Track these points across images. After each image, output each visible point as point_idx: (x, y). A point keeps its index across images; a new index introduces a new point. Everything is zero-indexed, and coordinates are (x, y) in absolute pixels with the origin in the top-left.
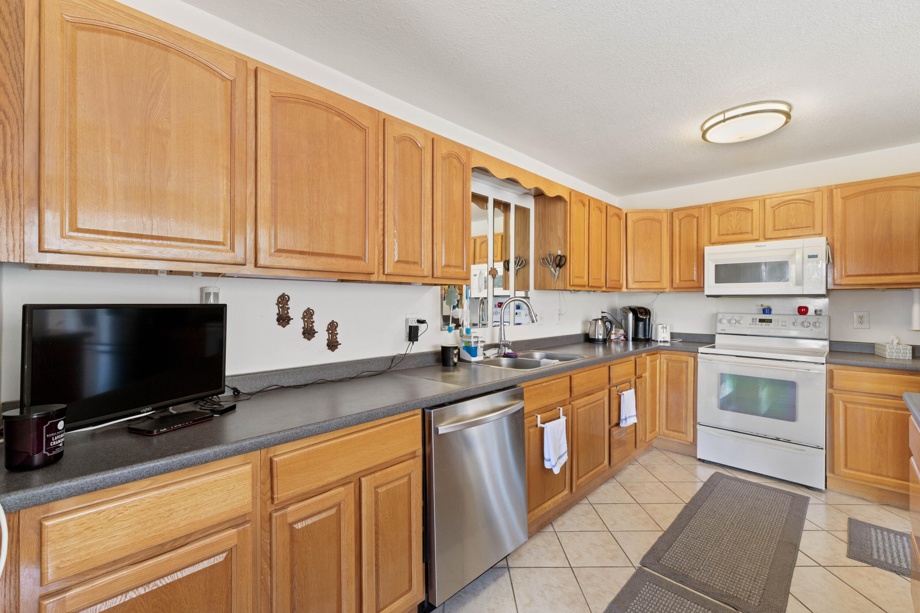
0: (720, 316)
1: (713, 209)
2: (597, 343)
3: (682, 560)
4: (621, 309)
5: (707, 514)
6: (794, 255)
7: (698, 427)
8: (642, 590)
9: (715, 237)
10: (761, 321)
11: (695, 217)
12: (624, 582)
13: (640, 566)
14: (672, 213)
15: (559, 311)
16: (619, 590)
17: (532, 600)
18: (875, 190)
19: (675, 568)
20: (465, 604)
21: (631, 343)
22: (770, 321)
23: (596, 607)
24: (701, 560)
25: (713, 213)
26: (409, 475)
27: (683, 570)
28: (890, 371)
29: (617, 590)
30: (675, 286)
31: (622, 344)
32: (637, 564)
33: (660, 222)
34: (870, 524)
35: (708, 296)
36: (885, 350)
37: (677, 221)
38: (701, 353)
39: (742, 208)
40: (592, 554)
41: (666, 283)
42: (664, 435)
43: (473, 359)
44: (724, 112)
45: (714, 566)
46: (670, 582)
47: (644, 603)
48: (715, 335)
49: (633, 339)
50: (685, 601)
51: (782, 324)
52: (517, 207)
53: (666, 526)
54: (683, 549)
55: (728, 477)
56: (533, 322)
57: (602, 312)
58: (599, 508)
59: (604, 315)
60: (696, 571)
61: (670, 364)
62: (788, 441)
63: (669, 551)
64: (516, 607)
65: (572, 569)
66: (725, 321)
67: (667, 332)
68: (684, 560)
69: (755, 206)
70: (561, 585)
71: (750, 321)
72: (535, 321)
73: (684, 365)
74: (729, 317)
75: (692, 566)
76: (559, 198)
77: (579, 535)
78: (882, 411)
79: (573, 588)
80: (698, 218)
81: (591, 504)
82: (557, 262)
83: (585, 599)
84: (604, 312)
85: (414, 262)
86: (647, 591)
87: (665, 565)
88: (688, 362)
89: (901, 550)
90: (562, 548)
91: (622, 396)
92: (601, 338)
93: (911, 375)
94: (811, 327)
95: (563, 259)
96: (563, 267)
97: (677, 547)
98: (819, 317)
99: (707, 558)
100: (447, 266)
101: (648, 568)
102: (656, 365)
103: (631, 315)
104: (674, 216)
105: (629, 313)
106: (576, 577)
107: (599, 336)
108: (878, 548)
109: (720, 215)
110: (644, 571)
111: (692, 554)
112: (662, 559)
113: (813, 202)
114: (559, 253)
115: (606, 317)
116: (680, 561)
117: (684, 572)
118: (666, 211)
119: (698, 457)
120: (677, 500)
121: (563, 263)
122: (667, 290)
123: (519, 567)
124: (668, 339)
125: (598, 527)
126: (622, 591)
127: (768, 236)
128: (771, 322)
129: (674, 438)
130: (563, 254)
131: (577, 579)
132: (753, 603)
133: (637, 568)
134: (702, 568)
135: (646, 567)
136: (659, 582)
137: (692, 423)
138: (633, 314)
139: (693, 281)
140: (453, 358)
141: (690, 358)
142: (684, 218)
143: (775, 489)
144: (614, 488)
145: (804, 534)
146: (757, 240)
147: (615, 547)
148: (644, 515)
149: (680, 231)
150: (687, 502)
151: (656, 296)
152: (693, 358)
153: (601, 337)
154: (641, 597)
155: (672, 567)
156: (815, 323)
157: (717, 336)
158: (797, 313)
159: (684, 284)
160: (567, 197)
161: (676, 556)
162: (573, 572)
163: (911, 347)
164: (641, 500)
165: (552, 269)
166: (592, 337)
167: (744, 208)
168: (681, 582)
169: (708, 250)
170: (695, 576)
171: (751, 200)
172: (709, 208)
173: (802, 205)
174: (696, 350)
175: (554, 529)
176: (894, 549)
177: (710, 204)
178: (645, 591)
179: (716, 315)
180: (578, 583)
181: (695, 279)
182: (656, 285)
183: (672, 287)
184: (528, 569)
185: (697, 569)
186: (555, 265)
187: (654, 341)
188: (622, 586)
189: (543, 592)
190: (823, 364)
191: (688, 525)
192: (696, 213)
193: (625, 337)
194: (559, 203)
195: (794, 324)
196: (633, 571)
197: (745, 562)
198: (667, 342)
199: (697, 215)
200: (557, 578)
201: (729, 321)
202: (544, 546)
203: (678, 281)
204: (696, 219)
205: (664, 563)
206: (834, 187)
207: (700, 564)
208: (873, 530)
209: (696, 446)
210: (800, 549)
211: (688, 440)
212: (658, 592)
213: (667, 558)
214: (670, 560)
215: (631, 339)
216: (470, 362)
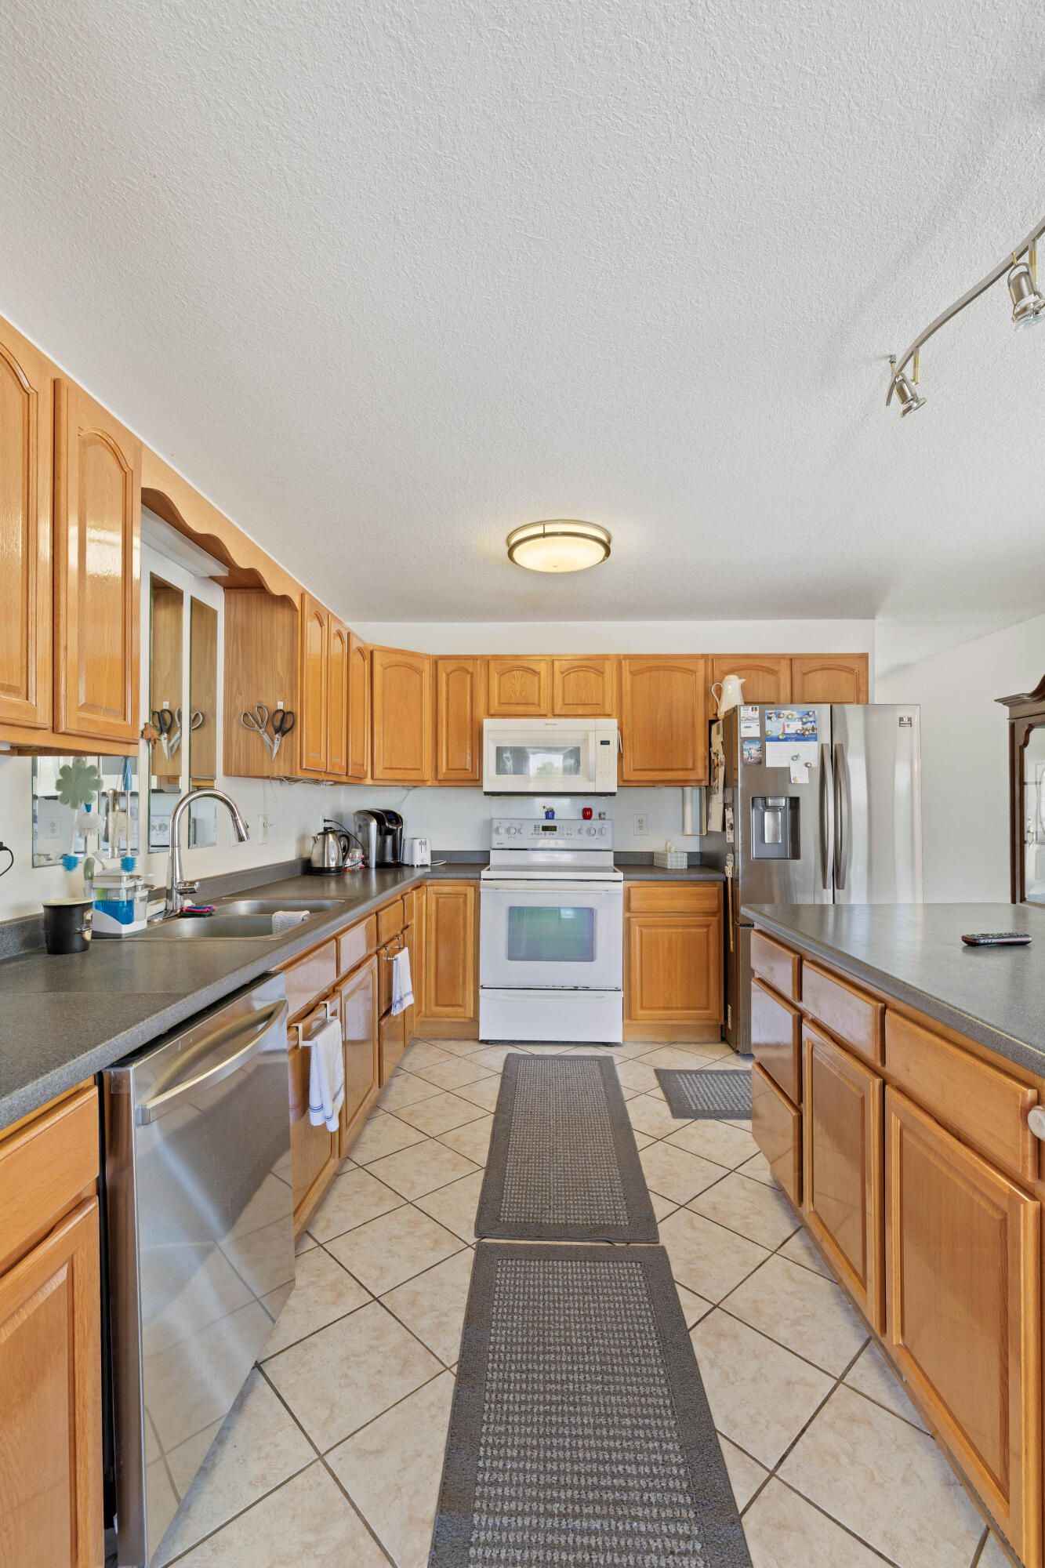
0: (496, 824)
1: (492, 663)
2: (327, 874)
3: (526, 1203)
4: (355, 815)
5: (524, 1120)
6: (586, 740)
7: (481, 992)
8: (498, 1279)
9: (495, 706)
10: (545, 828)
11: (468, 672)
12: (467, 1279)
13: (477, 1239)
14: (436, 662)
15: (264, 818)
16: (466, 1296)
17: (333, 1405)
18: (659, 668)
19: (522, 1220)
20: (189, 1508)
21: (373, 873)
22: (554, 829)
23: (445, 1349)
24: (546, 1191)
25: (491, 670)
26: (71, 1262)
27: (533, 1218)
28: (682, 883)
29: (463, 1299)
30: (440, 777)
31: (360, 875)
32: (472, 1240)
33: (420, 672)
34: (673, 1071)
35: (487, 794)
36: (666, 860)
37: (444, 675)
38: (484, 879)
39: (527, 668)
40: (399, 1256)
41: (427, 773)
42: (433, 1016)
43: (126, 929)
44: (544, 523)
45: (563, 1193)
46: (526, 1245)
47: (509, 1300)
48: (489, 852)
49: (378, 866)
50: (555, 1262)
51: (568, 832)
52: (193, 600)
53: (483, 1158)
54: (519, 1185)
55: (524, 1057)
56: (241, 839)
57: (325, 821)
58: (377, 1168)
59: (328, 825)
60: (548, 1211)
61: (441, 900)
62: (587, 989)
63: (505, 1196)
64: (309, 1439)
65: (379, 1302)
66: (502, 831)
67: (426, 851)
68: (528, 1201)
69: (542, 668)
70: (374, 1342)
71: (532, 830)
72: (246, 838)
73: (462, 900)
74: (506, 824)
75: (540, 1207)
76: (284, 601)
77: (365, 1232)
78: (672, 932)
79: (396, 1336)
80: (472, 674)
81: (361, 1167)
82: (277, 724)
83: (423, 1344)
84: (328, 821)
85: (9, 686)
86: (503, 1276)
87: (508, 1222)
88: (466, 895)
89: (708, 1091)
90: (346, 1270)
91: (395, 962)
92: (334, 866)
93: (696, 886)
94: (597, 836)
95: (289, 719)
96: (289, 734)
97: (512, 1185)
98: (602, 821)
99: (552, 1185)
100: (90, 706)
101: (490, 1238)
102: (422, 904)
103: (374, 824)
104: (439, 666)
105: (371, 821)
106: (391, 1313)
107: (331, 862)
108: (691, 1096)
109: (501, 674)
110: (487, 1245)
111: (532, 1188)
112: (502, 1214)
113: (603, 673)
114: (280, 705)
115: (331, 828)
116: (523, 1206)
117: (535, 1221)
118: (428, 656)
119: (481, 1038)
120: (482, 1113)
121: (288, 725)
122: (429, 783)
123: (279, 1353)
124: (428, 862)
125: (390, 1204)
126: (471, 1296)
127: (557, 711)
128: (556, 830)
129: (447, 1016)
130: (288, 709)
131: (394, 1316)
132: (622, 1223)
133: (474, 1246)
134: (552, 1203)
135: (485, 1237)
136: (512, 1253)
137: (472, 988)
138: (378, 822)
139: (467, 770)
140: (81, 933)
141: (469, 888)
142: (454, 671)
143: (577, 1058)
144: (385, 1124)
145: (628, 1105)
146: (544, 716)
147: (428, 1226)
148: (448, 1155)
149: (448, 692)
150: (493, 1110)
151: (405, 792)
152: (473, 888)
153: (333, 864)
154: (500, 1291)
155: (518, 1220)
156: (601, 829)
157: (492, 852)
158: (582, 818)
159: (454, 776)
160: (297, 602)
161: (516, 1201)
162: (383, 1305)
163: (686, 855)
164: (433, 1131)
165: (266, 737)
166: (317, 864)
167: (531, 669)
168: (539, 1238)
169: (488, 724)
170: (550, 1219)
171: (540, 658)
172: (487, 661)
173: (593, 675)
174: (478, 876)
175: (315, 1240)
176: (703, 1092)
177: (487, 655)
178: (501, 1278)
179: (491, 821)
180: (399, 1321)
181: (468, 766)
182: (414, 775)
183: (436, 779)
184: (298, 1345)
185: (548, 1207)
186: (271, 730)
187: (408, 865)
188: (467, 1288)
189: (346, 1376)
190: (621, 881)
191: (510, 1146)
192: (469, 666)
193: (363, 863)
194: (279, 610)
195: (580, 831)
196: (471, 1254)
197: (591, 1170)
198: (426, 866)
199: (471, 670)
200: (360, 1332)
201: (508, 830)
202: (312, 1283)
203: (444, 770)
204: (469, 676)
205: (506, 1219)
206: (622, 657)
207: (548, 1198)
208: (678, 1076)
209: (478, 1022)
210: (633, 1127)
211: (468, 1015)
212: (518, 1269)
213: (507, 1209)
214: (511, 1210)
215: (373, 865)
216: (118, 936)
